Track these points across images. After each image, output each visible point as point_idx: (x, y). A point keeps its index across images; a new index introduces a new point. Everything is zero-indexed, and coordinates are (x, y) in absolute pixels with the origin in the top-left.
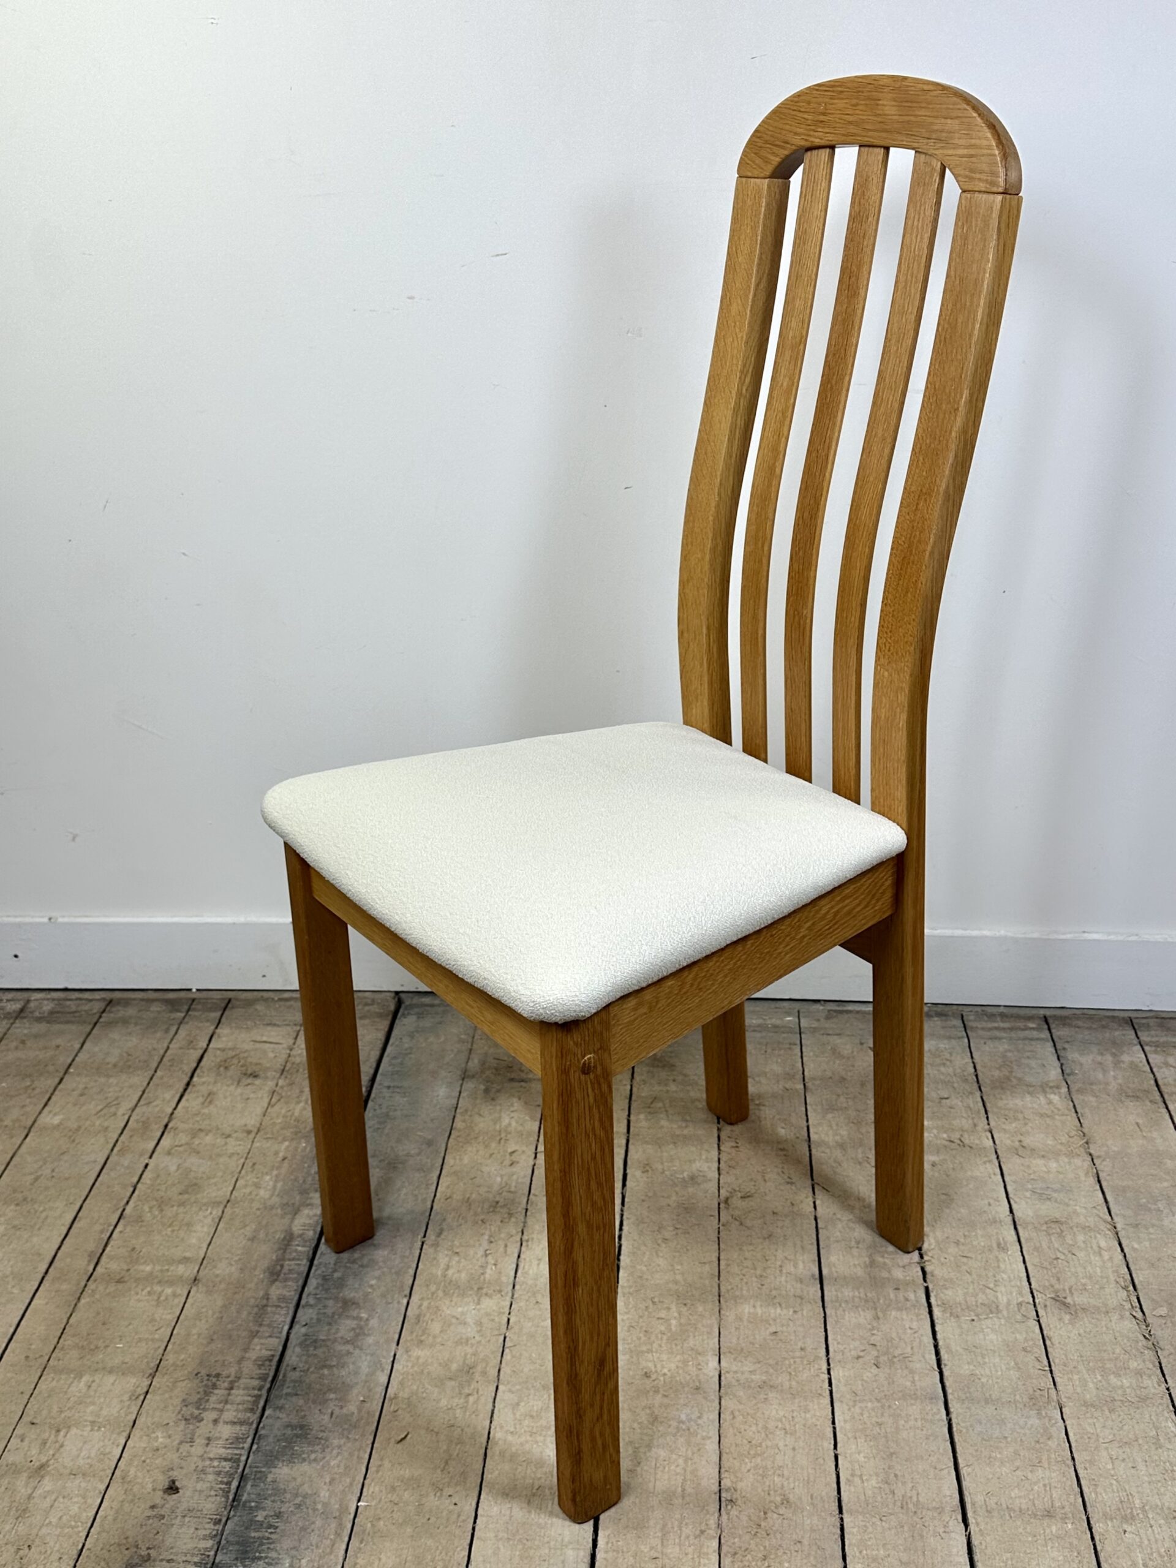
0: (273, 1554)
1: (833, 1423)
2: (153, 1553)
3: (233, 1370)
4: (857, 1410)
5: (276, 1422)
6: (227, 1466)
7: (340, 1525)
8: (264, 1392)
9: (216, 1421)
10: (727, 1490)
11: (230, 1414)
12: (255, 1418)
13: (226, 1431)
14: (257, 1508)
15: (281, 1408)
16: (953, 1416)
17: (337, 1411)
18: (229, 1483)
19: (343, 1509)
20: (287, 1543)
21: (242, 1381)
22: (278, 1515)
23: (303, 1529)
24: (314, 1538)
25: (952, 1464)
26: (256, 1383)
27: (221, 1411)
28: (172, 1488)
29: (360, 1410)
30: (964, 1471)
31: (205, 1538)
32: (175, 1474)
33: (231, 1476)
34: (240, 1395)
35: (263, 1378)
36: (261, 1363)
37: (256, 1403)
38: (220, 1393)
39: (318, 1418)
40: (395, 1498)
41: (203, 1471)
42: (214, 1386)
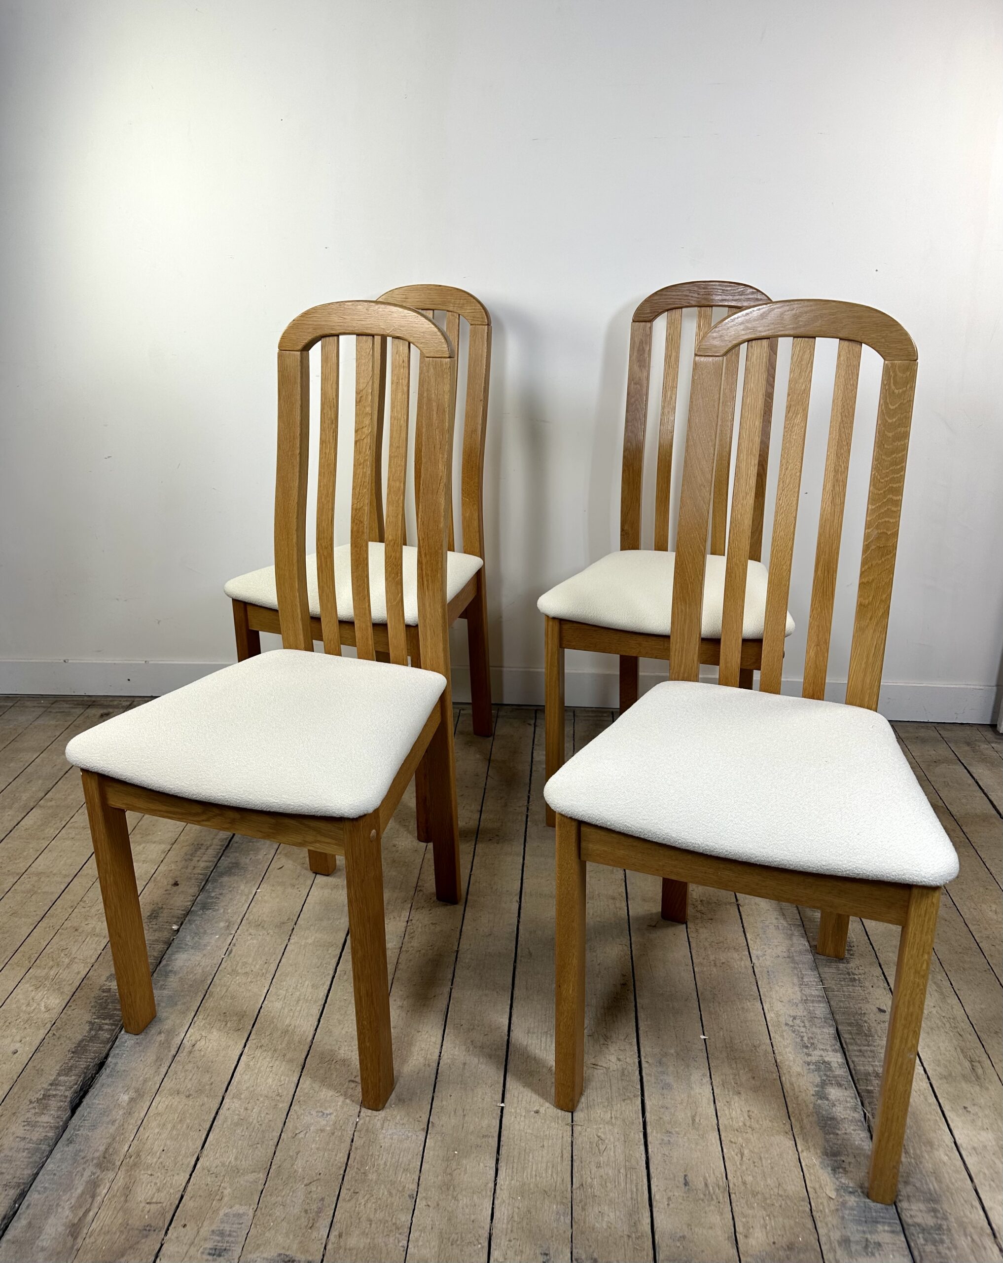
0: (217, 908)
1: (473, 863)
2: (164, 906)
3: (209, 843)
4: (484, 859)
5: (225, 862)
6: (201, 877)
7: (248, 898)
8: (222, 851)
9: (198, 861)
10: (420, 887)
11: (205, 858)
12: (216, 860)
13: (202, 864)
14: (212, 891)
15: (228, 857)
16: (525, 861)
17: (253, 858)
18: (201, 883)
19: (250, 893)
20: (223, 904)
21: (212, 847)
22: (221, 894)
23: (231, 899)
24: (235, 902)
25: (520, 878)
26: (219, 847)
27: (202, 857)
28: (176, 884)
29: (263, 858)
30: (524, 881)
31: (188, 901)
32: (177, 880)
33: (202, 880)
34: (211, 852)
35: (222, 846)
36: (222, 840)
37: (217, 855)
38: (202, 851)
39: (244, 860)
40: (273, 889)
41: (190, 878)
42: (200, 848)
